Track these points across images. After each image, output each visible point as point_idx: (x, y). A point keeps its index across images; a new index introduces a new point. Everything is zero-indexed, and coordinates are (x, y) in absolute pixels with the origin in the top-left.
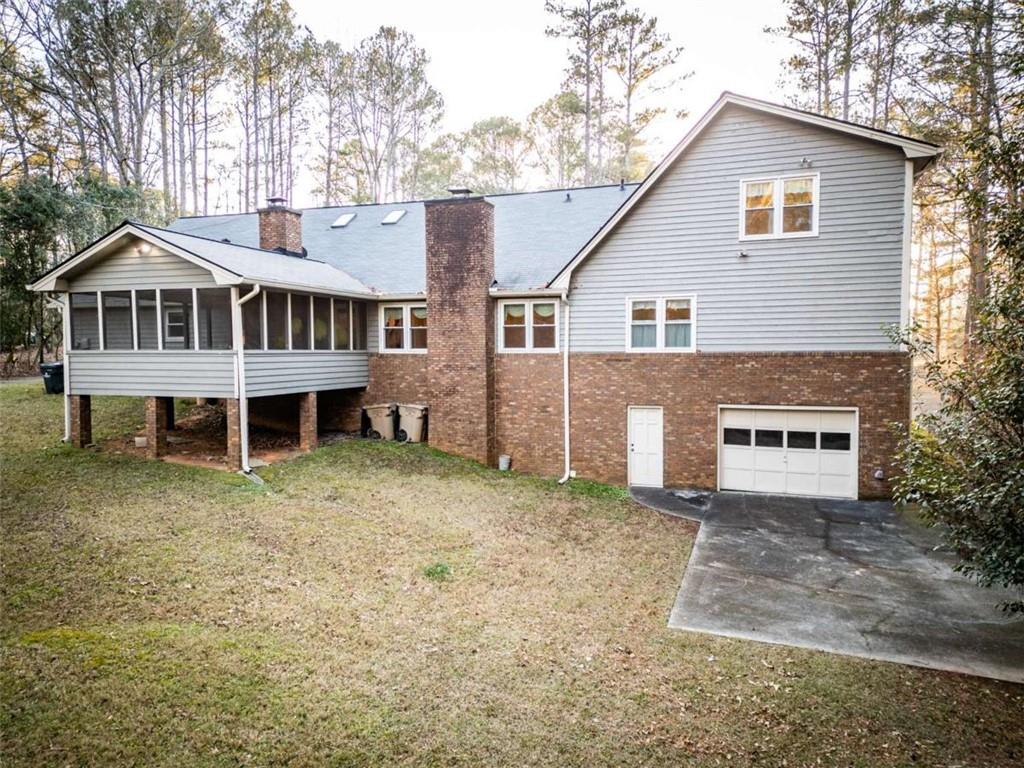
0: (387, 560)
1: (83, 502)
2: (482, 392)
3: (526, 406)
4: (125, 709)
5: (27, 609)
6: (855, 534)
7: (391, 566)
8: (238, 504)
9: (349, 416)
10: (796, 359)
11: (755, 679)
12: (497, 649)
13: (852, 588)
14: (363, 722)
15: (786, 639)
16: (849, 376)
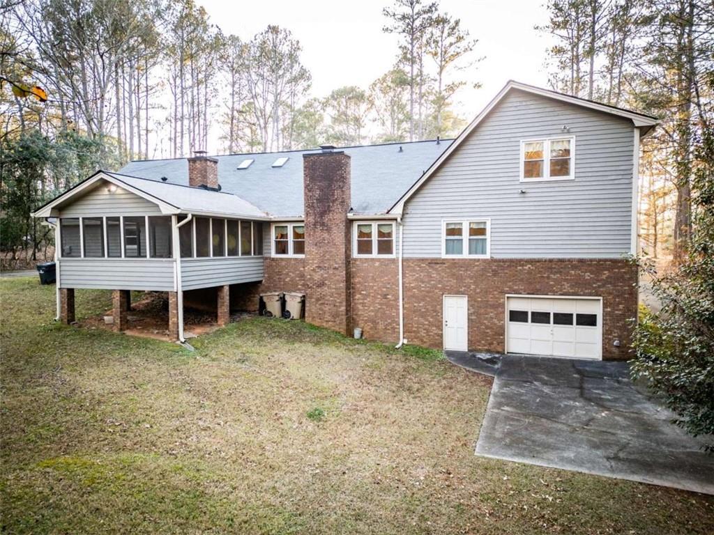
0: (282, 406)
1: (72, 365)
2: (343, 285)
3: (372, 295)
4: (111, 515)
5: (40, 443)
6: (600, 386)
7: (284, 410)
8: (178, 365)
9: (250, 300)
10: (559, 263)
11: (536, 493)
12: (359, 471)
13: (600, 426)
14: (271, 524)
15: (556, 464)
16: (595, 274)
